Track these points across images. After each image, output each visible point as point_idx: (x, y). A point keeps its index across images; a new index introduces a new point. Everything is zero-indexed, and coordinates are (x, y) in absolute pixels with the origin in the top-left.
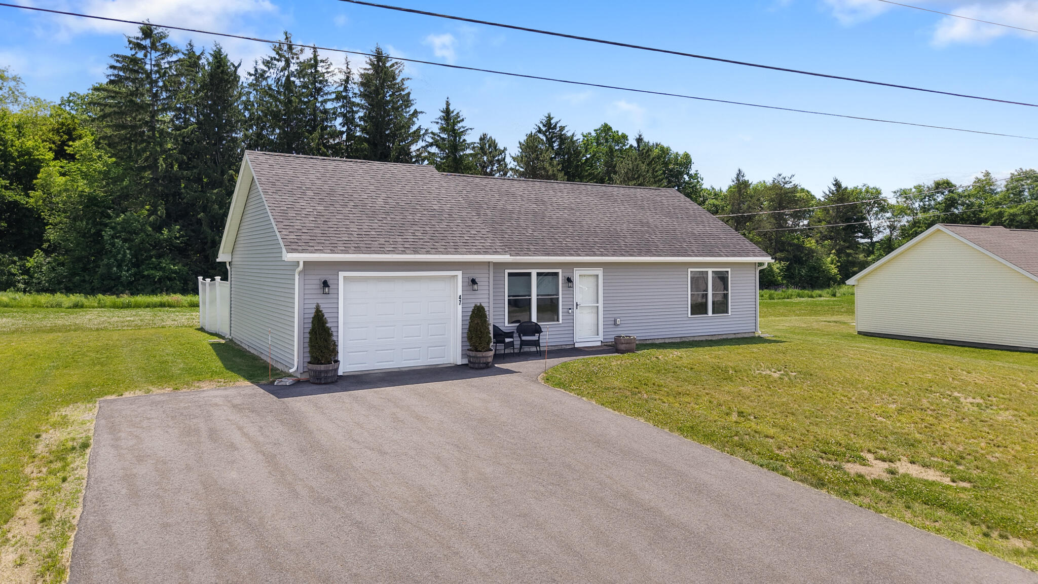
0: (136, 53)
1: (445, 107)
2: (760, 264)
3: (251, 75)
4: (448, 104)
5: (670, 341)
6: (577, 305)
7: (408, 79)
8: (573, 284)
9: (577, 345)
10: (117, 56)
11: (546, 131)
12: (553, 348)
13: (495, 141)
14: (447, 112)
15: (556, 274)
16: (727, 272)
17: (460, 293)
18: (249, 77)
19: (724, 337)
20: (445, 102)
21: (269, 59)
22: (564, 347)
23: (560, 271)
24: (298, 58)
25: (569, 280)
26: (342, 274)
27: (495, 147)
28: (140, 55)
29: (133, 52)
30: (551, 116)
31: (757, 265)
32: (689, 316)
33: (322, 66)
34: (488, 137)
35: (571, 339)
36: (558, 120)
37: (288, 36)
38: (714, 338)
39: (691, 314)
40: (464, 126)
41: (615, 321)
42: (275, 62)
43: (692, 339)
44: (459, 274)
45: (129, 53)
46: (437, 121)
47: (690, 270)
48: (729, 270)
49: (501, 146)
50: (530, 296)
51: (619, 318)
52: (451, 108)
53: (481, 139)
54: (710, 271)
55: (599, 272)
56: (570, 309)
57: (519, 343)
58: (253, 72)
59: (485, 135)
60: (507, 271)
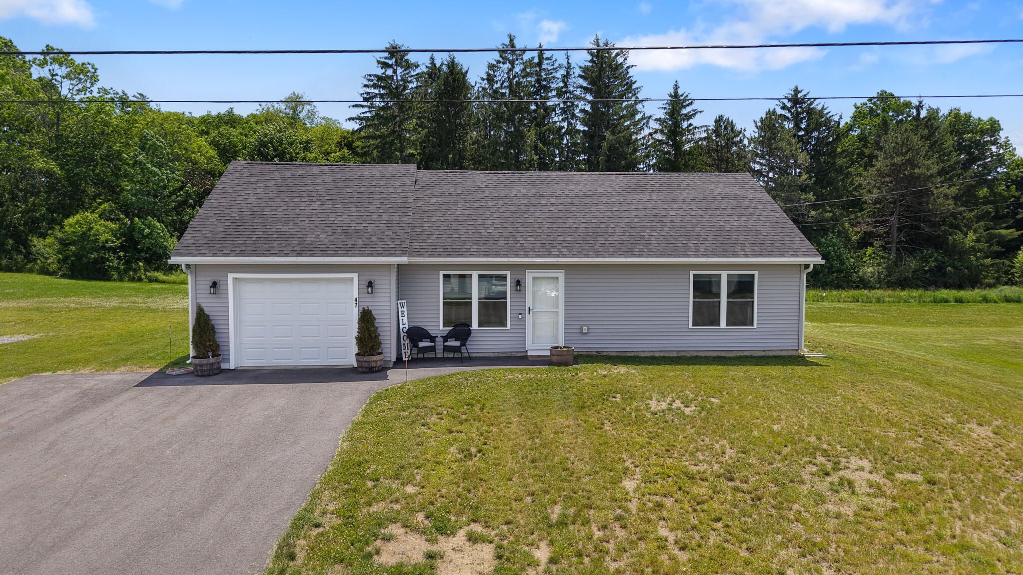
0: (385, 71)
1: (672, 91)
2: (807, 266)
3: (483, 79)
4: (676, 87)
5: (662, 354)
6: (529, 310)
7: (633, 66)
8: (522, 288)
9: (529, 353)
10: (370, 75)
11: (792, 107)
12: (501, 355)
13: (732, 122)
14: (676, 95)
15: (504, 278)
16: (753, 275)
17: (356, 295)
18: (482, 82)
19: (746, 354)
20: (672, 85)
21: (495, 63)
22: (514, 354)
23: (508, 273)
24: (522, 59)
25: (518, 283)
26: (231, 276)
27: (732, 128)
28: (390, 72)
29: (383, 71)
30: (799, 89)
31: (803, 267)
32: (691, 326)
33: (547, 64)
34: (724, 119)
35: (522, 346)
36: (806, 93)
37: (512, 38)
38: (731, 355)
39: (693, 325)
40: (694, 108)
41: (581, 329)
42: (501, 65)
43: (695, 354)
44: (355, 276)
45: (379, 71)
46: (664, 106)
47: (692, 273)
48: (756, 273)
49: (738, 127)
50: (471, 299)
51: (585, 325)
52: (680, 92)
53: (716, 121)
54: (724, 275)
55: (561, 275)
56: (520, 314)
57: (442, 347)
58: (485, 77)
59: (721, 117)
60: (441, 273)
